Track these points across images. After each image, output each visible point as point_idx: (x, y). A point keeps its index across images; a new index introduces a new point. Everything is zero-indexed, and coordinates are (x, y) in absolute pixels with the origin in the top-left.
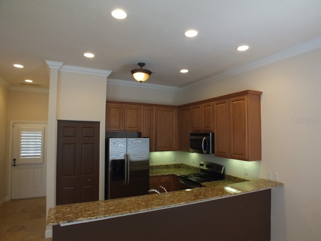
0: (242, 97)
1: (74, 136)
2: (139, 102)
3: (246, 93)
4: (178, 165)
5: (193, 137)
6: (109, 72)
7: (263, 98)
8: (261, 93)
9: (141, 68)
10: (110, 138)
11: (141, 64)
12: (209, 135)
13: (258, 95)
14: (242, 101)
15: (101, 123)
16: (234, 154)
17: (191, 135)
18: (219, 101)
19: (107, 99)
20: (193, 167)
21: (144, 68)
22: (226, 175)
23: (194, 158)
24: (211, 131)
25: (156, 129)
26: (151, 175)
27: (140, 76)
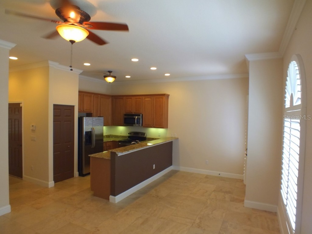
0: (161, 97)
1: (60, 116)
2: (90, 92)
3: (164, 95)
4: (108, 135)
5: (126, 117)
6: (81, 71)
7: (170, 97)
8: (169, 95)
9: (110, 74)
10: (84, 117)
11: (110, 72)
12: (140, 115)
13: (168, 96)
14: (161, 99)
15: (75, 107)
16: (156, 125)
17: (125, 115)
18: (147, 97)
19: (79, 90)
20: (120, 136)
21: (112, 74)
22: (147, 138)
23: (122, 130)
24: (141, 113)
25: (100, 111)
26: (104, 141)
27: (110, 80)
